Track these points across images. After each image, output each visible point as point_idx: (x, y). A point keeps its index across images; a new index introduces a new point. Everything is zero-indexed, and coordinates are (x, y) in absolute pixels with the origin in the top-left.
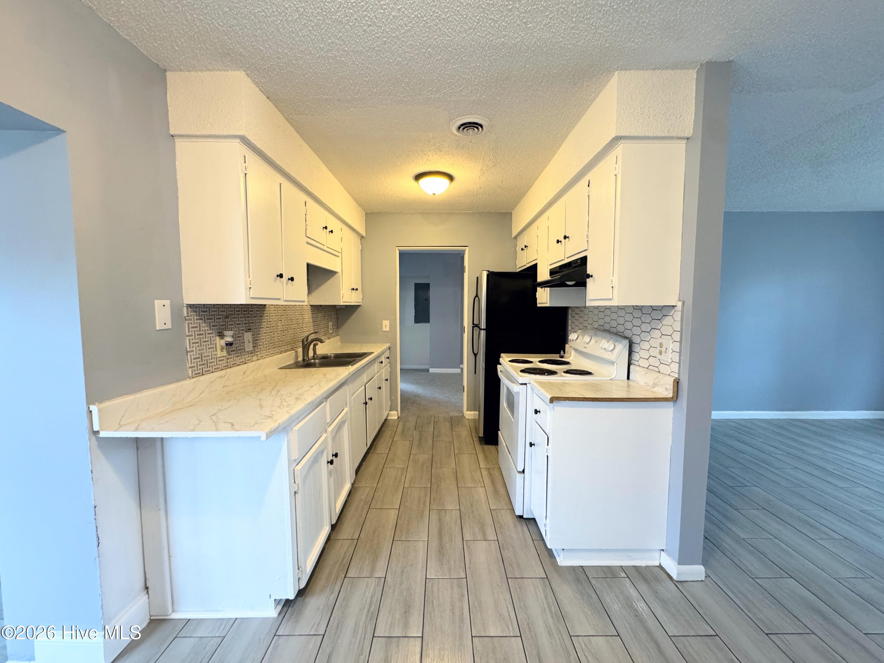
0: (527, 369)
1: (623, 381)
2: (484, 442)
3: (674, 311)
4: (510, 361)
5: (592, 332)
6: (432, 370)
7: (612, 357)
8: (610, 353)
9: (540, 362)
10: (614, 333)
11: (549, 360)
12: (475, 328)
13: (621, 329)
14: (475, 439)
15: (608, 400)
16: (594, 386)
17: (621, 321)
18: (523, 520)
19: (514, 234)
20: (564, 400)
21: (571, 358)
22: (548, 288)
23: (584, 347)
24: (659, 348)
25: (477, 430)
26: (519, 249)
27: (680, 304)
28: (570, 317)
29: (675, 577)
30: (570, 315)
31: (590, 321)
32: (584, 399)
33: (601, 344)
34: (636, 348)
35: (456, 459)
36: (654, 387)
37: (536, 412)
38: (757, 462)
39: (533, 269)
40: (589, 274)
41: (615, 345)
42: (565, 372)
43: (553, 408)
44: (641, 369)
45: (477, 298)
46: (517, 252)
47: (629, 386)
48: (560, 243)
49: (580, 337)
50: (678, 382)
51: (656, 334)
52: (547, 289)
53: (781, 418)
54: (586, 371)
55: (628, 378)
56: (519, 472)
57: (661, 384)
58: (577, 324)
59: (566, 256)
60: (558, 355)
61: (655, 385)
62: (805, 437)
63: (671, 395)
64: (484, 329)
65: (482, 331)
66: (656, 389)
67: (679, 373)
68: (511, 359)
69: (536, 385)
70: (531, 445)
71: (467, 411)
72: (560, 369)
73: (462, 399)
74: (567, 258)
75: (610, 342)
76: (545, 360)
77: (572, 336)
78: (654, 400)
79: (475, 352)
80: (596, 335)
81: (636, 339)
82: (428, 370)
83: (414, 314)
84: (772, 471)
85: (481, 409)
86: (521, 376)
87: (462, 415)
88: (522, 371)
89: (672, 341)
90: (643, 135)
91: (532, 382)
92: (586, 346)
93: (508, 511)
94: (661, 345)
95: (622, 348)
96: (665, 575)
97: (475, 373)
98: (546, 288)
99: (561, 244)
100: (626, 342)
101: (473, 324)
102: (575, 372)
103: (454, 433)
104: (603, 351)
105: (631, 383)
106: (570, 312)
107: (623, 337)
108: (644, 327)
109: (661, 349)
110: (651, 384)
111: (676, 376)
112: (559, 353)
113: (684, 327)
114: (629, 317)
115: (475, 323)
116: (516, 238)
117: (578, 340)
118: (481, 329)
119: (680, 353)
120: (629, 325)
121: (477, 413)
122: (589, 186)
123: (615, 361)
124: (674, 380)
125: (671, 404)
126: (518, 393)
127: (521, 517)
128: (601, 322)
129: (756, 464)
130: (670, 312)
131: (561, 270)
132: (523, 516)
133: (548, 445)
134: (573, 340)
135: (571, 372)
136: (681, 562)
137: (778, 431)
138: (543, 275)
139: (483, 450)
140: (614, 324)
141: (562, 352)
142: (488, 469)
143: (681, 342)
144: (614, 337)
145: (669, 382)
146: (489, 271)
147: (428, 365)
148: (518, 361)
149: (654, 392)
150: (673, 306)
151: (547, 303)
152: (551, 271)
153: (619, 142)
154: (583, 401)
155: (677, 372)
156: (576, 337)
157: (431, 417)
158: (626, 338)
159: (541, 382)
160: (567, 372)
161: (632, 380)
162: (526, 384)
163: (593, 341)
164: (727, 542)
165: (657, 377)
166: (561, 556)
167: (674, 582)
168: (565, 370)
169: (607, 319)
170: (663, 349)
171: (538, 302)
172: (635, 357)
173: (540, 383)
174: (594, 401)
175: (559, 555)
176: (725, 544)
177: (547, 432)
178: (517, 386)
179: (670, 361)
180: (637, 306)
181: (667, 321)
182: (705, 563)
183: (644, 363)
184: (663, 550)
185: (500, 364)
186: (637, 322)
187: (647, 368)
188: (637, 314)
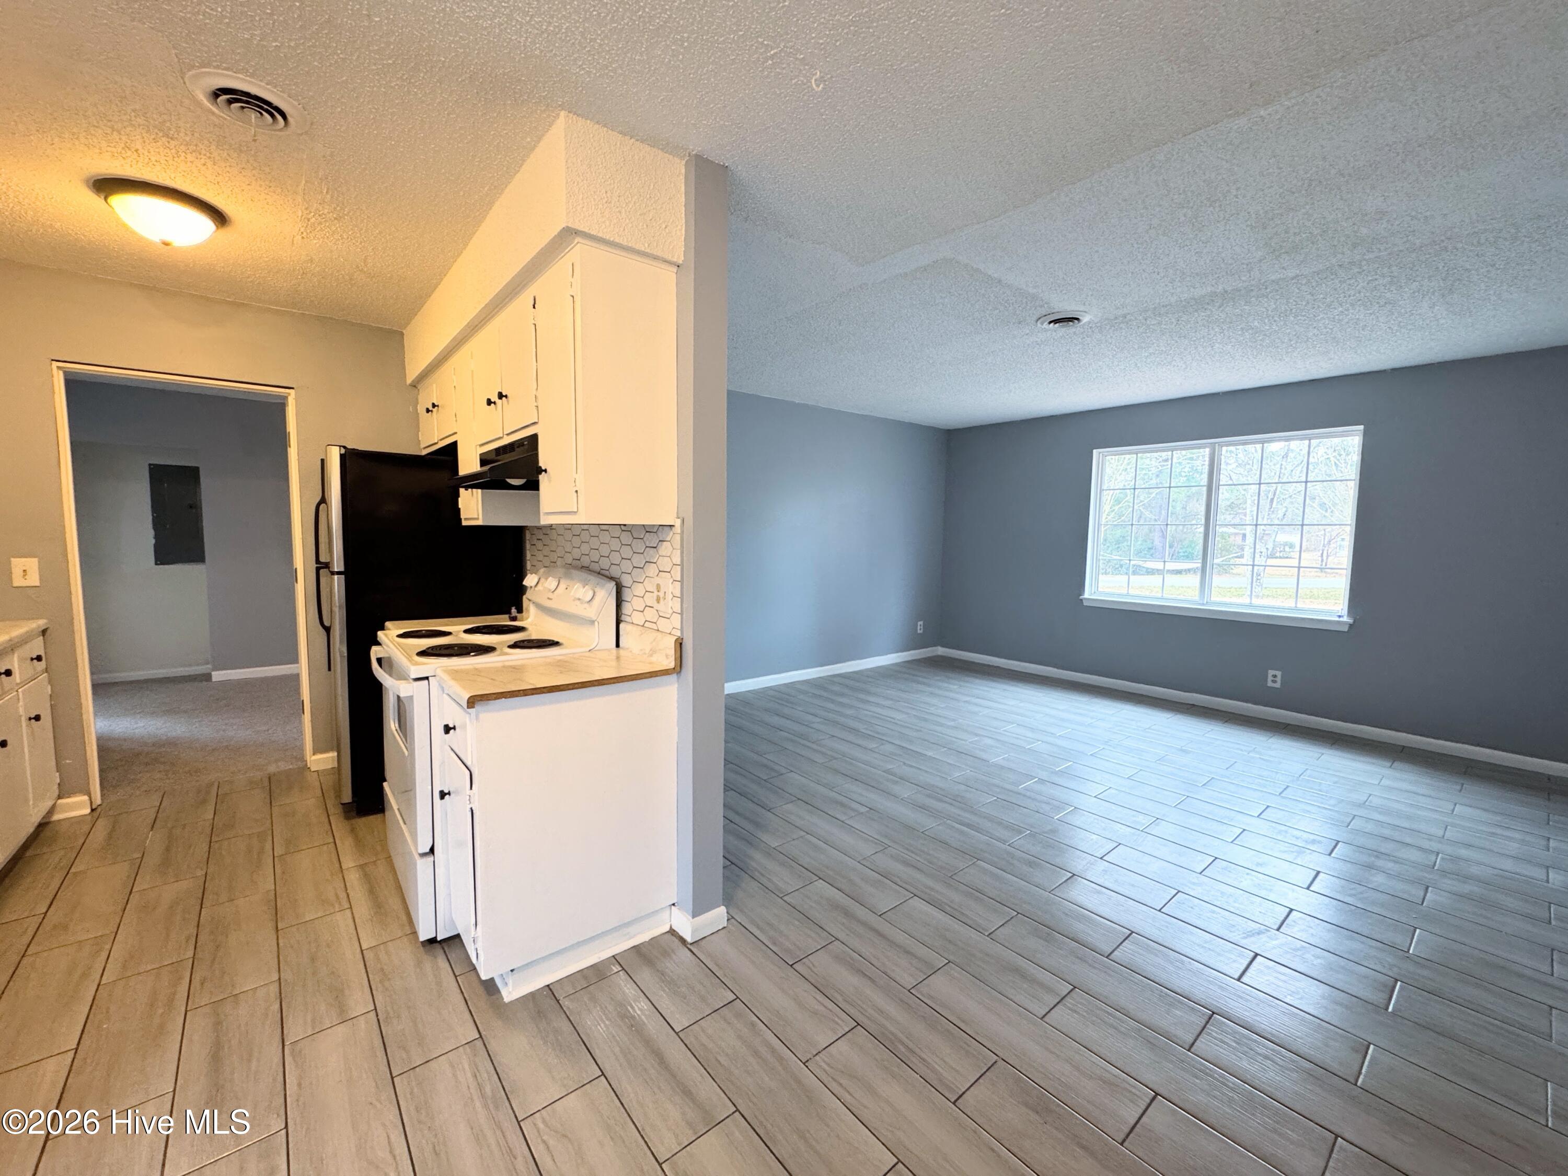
0: (433, 648)
1: (609, 650)
2: (354, 814)
3: (671, 533)
4: (400, 636)
5: (561, 571)
6: (218, 676)
7: (589, 612)
8: (586, 605)
9: (466, 631)
10: (595, 572)
11: (485, 627)
12: (322, 571)
13: (605, 563)
14: (332, 810)
15: (576, 686)
16: (562, 665)
17: (605, 550)
18: (437, 945)
19: (411, 377)
20: (496, 699)
21: (529, 620)
22: (480, 491)
23: (549, 598)
24: (656, 593)
25: (338, 793)
26: (421, 410)
27: (678, 523)
28: (528, 546)
29: (689, 939)
30: (528, 542)
31: (560, 552)
32: (535, 691)
33: (573, 592)
34: (627, 594)
35: (278, 867)
36: (651, 655)
37: (447, 729)
38: (796, 738)
39: (451, 450)
40: (540, 467)
41: (594, 593)
42: (510, 647)
43: (477, 718)
44: (635, 628)
45: (323, 506)
46: (420, 416)
47: (618, 658)
48: (493, 405)
49: (542, 580)
50: (681, 644)
51: (652, 570)
52: (477, 493)
53: (822, 675)
54: (550, 640)
55: (618, 645)
56: (423, 855)
57: (660, 650)
58: (541, 558)
59: (505, 433)
60: (507, 616)
61: (653, 652)
62: (842, 695)
63: (672, 665)
64: (339, 573)
65: (336, 577)
66: (654, 659)
67: (682, 630)
68: (401, 632)
69: (446, 677)
70: (443, 795)
71: (314, 754)
72: (501, 643)
73: (301, 733)
74: (508, 435)
75: (587, 587)
76: (478, 627)
77: (529, 580)
78: (648, 675)
79: (327, 624)
80: (567, 576)
81: (626, 580)
82: (207, 677)
83: (153, 541)
84: (808, 747)
85: (342, 746)
86: (417, 664)
87: (304, 763)
88: (423, 653)
89: (671, 580)
90: (612, 239)
91: (439, 672)
92: (551, 595)
93: (405, 939)
94: (658, 588)
95: (605, 595)
96: (676, 941)
97: (329, 669)
98: (474, 490)
99: (496, 409)
100: (612, 586)
101: (318, 561)
102: (530, 644)
103: (276, 810)
104: (578, 603)
105: (621, 651)
106: (528, 535)
107: (607, 577)
108: (638, 560)
109: (659, 594)
110: (647, 652)
111: (679, 634)
112: (509, 612)
113: (685, 558)
114: (615, 544)
115: (322, 559)
116: (414, 385)
117: (540, 587)
118: (333, 573)
119: (682, 598)
120: (616, 558)
121: (335, 754)
122: (534, 307)
123: (594, 618)
124: (676, 641)
125: (674, 676)
126: (411, 697)
127: (432, 941)
128: (576, 553)
129: (792, 741)
130: (668, 535)
131: (499, 458)
132: (436, 937)
133: (471, 789)
134: (531, 587)
135: (522, 644)
136: (697, 912)
137: (818, 692)
138: (468, 464)
139: (353, 830)
140: (595, 556)
141: (514, 610)
142: (362, 867)
143: (682, 581)
144: (593, 579)
145: (669, 644)
146: (344, 447)
147: (208, 663)
148: (419, 633)
149: (651, 663)
150: (670, 526)
151: (477, 519)
152: (483, 458)
153: (574, 239)
154: (533, 694)
155: (679, 628)
156: (536, 580)
157: (212, 784)
158: (612, 578)
159: (456, 671)
160: (516, 645)
161: (622, 648)
162: (427, 678)
163: (563, 586)
164: (758, 859)
165: (654, 640)
166: (510, 983)
167: (689, 946)
168: (512, 643)
169: (585, 548)
170: (661, 594)
171: (462, 516)
172: (627, 609)
173: (455, 674)
174: (553, 692)
175: (506, 984)
176: (753, 864)
177: (469, 763)
178: (407, 685)
179: (670, 611)
180: (625, 525)
181: (665, 548)
182: (728, 900)
183: (638, 618)
184: (674, 904)
185: (378, 644)
186: (626, 552)
187: (643, 626)
188: (626, 538)
